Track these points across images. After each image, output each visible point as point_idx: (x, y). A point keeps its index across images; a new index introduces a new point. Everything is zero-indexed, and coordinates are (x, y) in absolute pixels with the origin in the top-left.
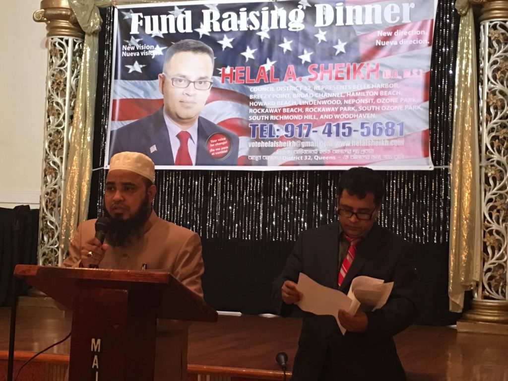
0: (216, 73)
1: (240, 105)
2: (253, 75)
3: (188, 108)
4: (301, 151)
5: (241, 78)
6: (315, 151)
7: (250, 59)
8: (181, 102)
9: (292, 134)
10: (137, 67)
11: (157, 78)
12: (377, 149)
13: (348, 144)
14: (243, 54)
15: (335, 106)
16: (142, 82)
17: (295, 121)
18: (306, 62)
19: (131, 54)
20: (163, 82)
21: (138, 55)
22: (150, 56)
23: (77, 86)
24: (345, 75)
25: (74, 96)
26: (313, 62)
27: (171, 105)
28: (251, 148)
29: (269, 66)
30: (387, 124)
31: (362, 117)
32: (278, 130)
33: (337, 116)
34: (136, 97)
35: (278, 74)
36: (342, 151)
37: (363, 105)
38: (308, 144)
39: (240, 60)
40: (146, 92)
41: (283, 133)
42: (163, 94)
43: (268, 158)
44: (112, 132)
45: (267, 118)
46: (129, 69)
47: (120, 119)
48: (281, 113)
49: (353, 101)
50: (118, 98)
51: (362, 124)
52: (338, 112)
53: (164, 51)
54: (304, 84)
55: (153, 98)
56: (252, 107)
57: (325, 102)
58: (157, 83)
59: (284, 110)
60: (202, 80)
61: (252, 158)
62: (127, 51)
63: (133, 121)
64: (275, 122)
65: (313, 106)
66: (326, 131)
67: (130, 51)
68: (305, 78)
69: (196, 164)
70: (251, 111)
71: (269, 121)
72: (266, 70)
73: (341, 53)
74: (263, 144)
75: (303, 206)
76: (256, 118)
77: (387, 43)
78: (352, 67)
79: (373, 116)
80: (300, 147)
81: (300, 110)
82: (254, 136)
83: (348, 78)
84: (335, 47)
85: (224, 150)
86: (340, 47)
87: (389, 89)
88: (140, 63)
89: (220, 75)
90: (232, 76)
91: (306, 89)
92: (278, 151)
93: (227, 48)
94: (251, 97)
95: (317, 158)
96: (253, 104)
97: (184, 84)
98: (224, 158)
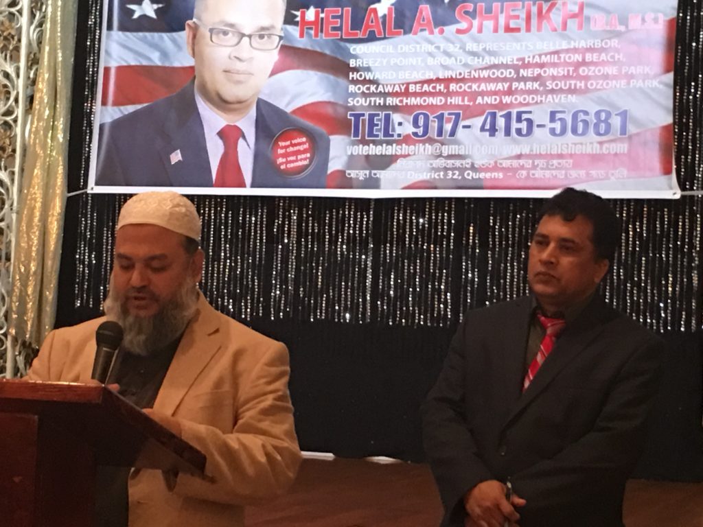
0: (289, 20)
1: (332, 77)
2: (357, 23)
3: (239, 82)
4: (441, 162)
5: (334, 29)
6: (466, 163)
8: (226, 71)
9: (426, 131)
10: (148, 8)
12: (579, 160)
13: (526, 150)
15: (504, 80)
16: (156, 35)
17: (430, 107)
23: (40, 42)
24: (522, 23)
25: (34, 61)
27: (208, 77)
28: (351, 157)
29: (384, 6)
30: (598, 114)
31: (551, 101)
32: (400, 124)
33: (506, 99)
34: (145, 63)
35: (402, 22)
36: (515, 163)
37: (554, 78)
38: (453, 149)
40: (164, 54)
41: (409, 129)
42: (194, 55)
43: (382, 175)
44: (102, 127)
45: (380, 101)
46: (133, 12)
47: (117, 103)
48: (407, 93)
49: (537, 71)
50: (113, 64)
51: (553, 114)
52: (510, 92)
54: (448, 40)
55: (177, 64)
56: (355, 82)
57: (485, 74)
58: (184, 36)
59: (412, 88)
60: (263, 33)
61: (353, 174)
63: (139, 107)
64: (395, 108)
65: (463, 80)
66: (487, 127)
68: (449, 30)
69: (253, 186)
70: (352, 88)
71: (385, 107)
72: (380, 14)
74: (373, 150)
75: (444, 264)
78: (534, 10)
79: (573, 98)
80: (440, 156)
81: (440, 87)
82: (356, 135)
83: (528, 29)
85: (302, 161)
87: (600, 50)
88: (153, 1)
89: (296, 24)
90: (319, 24)
91: (451, 49)
92: (400, 162)
94: (352, 63)
95: (470, 175)
96: (355, 76)
97: (232, 38)
98: (303, 175)
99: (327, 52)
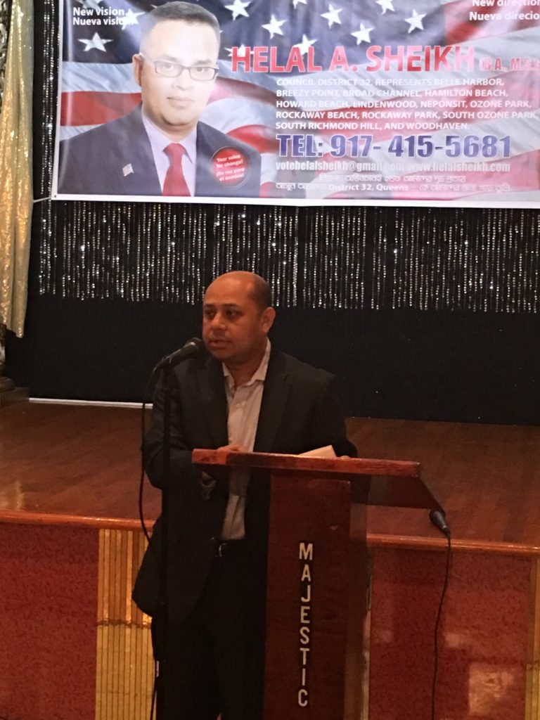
0: (223, 55)
1: (260, 104)
2: (281, 61)
3: (181, 108)
4: (356, 177)
5: (263, 64)
6: (377, 177)
7: (276, 35)
8: (169, 98)
9: (342, 152)
10: (98, 43)
11: (130, 61)
12: (471, 176)
13: (427, 168)
14: (266, 27)
15: (407, 109)
16: (106, 66)
17: (347, 131)
18: (363, 43)
19: (88, 22)
20: (141, 68)
21: (99, 23)
22: (119, 27)
24: (422, 64)
26: (373, 42)
27: (153, 103)
28: (280, 171)
29: (305, 46)
30: (486, 139)
31: (448, 129)
32: (320, 144)
33: (410, 126)
34: (97, 89)
35: (320, 59)
36: (418, 178)
37: (448, 109)
38: (366, 166)
39: (259, 36)
40: (114, 82)
41: (328, 148)
42: (140, 85)
43: (306, 186)
44: (61, 144)
45: (303, 125)
46: (84, 45)
47: (74, 124)
48: (325, 119)
49: (435, 103)
50: (70, 90)
51: (449, 139)
52: (412, 120)
53: (139, 18)
54: (359, 75)
55: (125, 91)
56: (281, 109)
57: (391, 104)
58: (131, 67)
59: (330, 115)
60: (201, 66)
61: (282, 185)
62: (82, 17)
63: (93, 127)
64: (316, 131)
65: (373, 109)
66: (395, 148)
67: (86, 17)
68: (362, 67)
69: (196, 195)
70: (279, 114)
71: (307, 130)
72: (302, 53)
73: (417, 30)
74: (298, 166)
75: (357, 258)
76: (288, 126)
77: (486, 17)
78: (433, 52)
79: (465, 126)
80: (355, 171)
81: (354, 115)
82: (283, 152)
83: (427, 69)
84: (408, 20)
85: (238, 174)
86: (415, 21)
87: (487, 87)
88: (102, 37)
89: (229, 59)
90: (249, 58)
91: (363, 83)
92: (322, 177)
93: (240, 16)
94: (279, 93)
95: (380, 187)
96: (281, 104)
97: (173, 70)
98: (240, 185)
99: (257, 83)
